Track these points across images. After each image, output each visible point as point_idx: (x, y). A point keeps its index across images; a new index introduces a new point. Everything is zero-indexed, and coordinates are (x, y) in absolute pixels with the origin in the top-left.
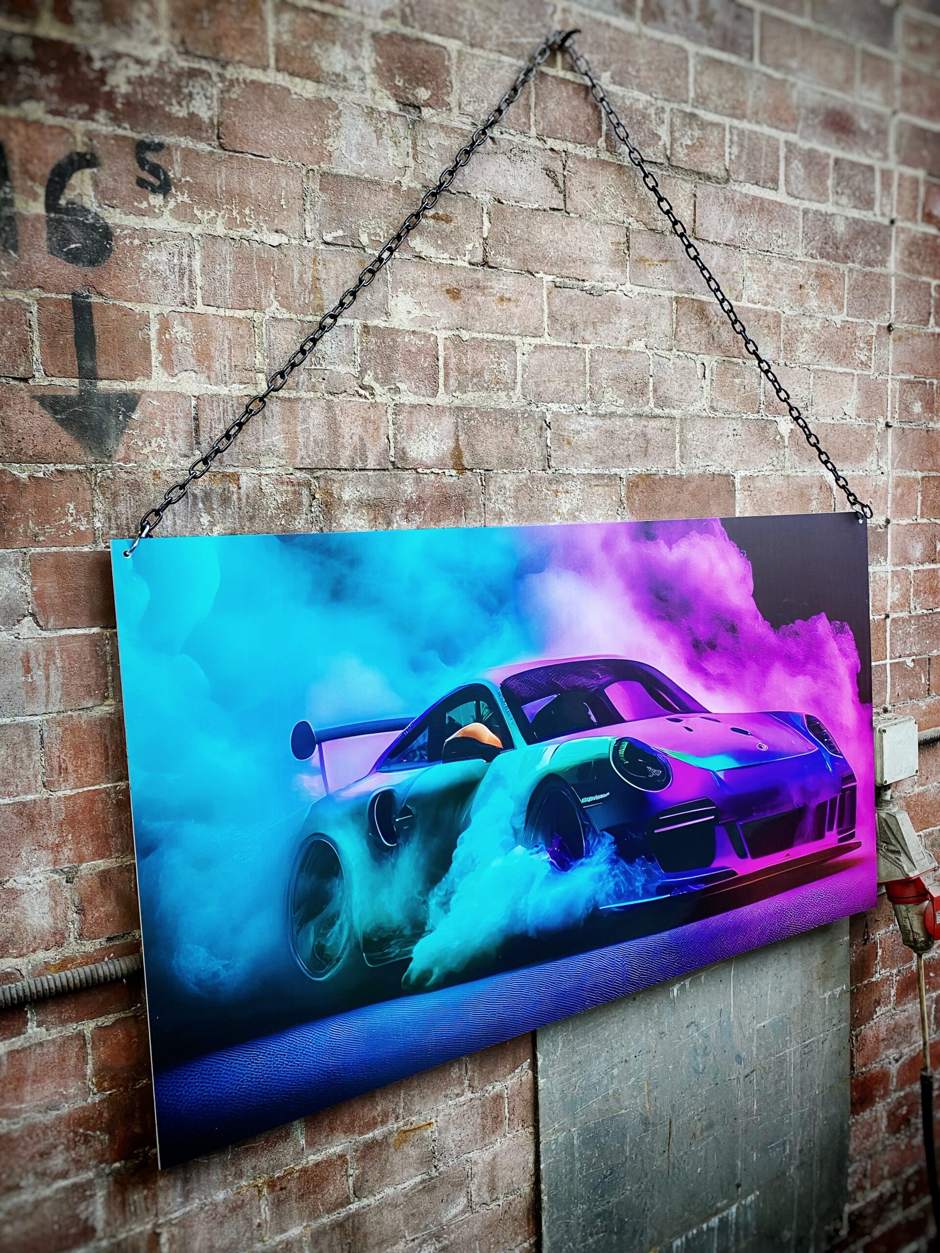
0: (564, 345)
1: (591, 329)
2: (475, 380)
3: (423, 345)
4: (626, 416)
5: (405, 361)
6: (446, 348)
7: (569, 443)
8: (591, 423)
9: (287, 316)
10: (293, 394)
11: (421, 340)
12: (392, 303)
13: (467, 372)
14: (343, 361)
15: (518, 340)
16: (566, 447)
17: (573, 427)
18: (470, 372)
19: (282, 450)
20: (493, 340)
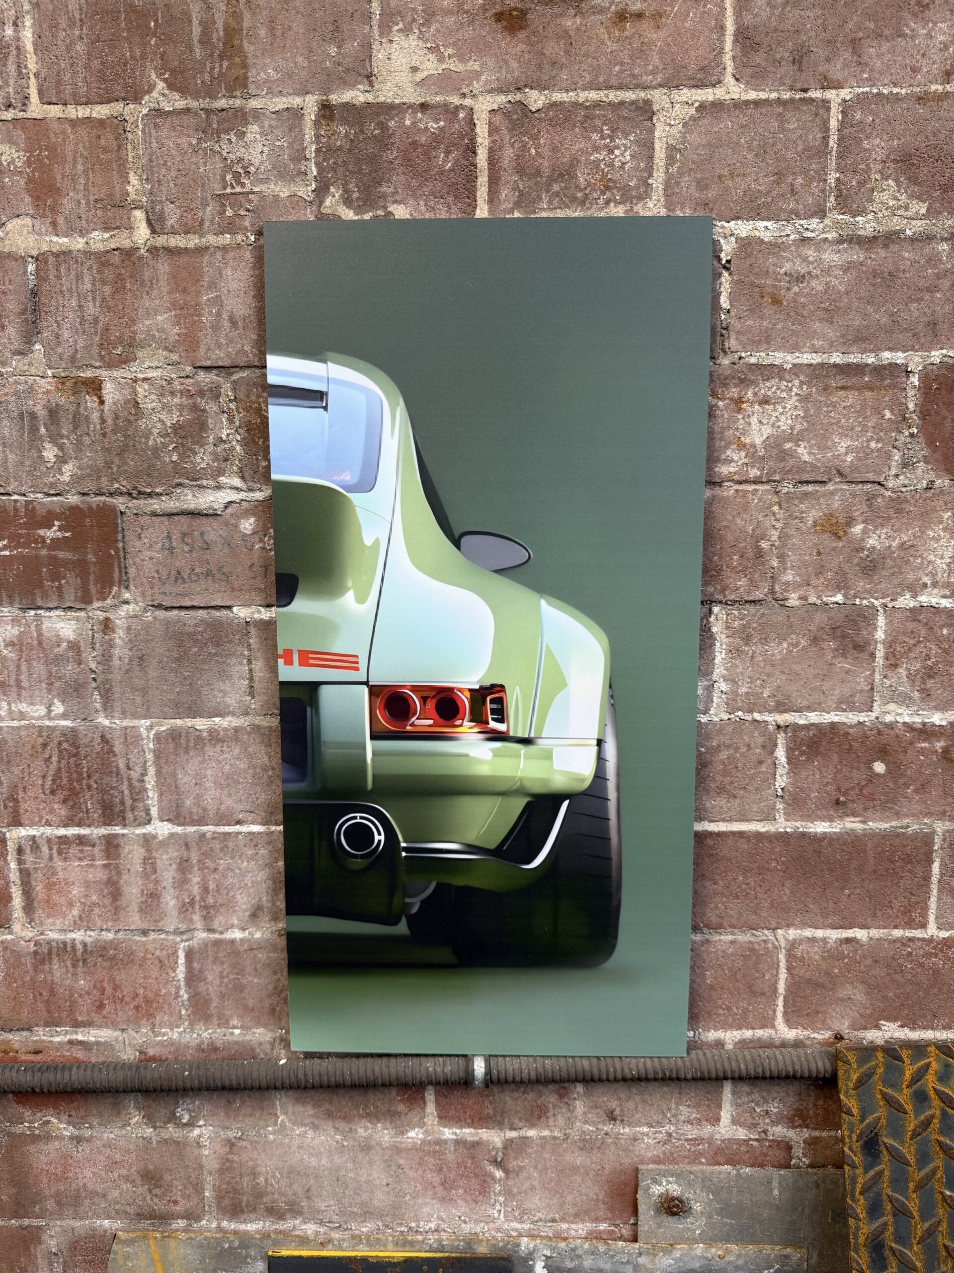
0: (774, 95)
1: (847, 55)
2: (556, 187)
3: (441, 129)
4: (930, 238)
5: (407, 162)
6: (493, 130)
7: (776, 301)
8: (835, 257)
9: (181, 104)
10: (193, 241)
11: (437, 121)
12: (379, 55)
13: (538, 173)
14: (283, 175)
15: (658, 97)
16: (768, 311)
17: (787, 267)
18: (547, 172)
19: (173, 338)
20: (597, 105)
